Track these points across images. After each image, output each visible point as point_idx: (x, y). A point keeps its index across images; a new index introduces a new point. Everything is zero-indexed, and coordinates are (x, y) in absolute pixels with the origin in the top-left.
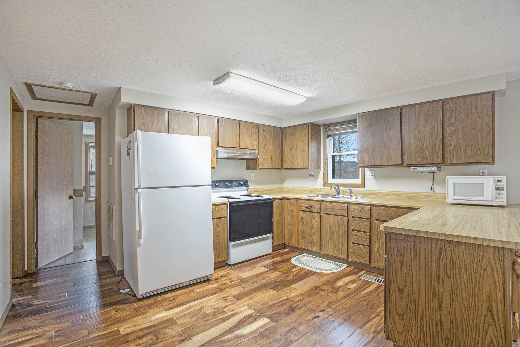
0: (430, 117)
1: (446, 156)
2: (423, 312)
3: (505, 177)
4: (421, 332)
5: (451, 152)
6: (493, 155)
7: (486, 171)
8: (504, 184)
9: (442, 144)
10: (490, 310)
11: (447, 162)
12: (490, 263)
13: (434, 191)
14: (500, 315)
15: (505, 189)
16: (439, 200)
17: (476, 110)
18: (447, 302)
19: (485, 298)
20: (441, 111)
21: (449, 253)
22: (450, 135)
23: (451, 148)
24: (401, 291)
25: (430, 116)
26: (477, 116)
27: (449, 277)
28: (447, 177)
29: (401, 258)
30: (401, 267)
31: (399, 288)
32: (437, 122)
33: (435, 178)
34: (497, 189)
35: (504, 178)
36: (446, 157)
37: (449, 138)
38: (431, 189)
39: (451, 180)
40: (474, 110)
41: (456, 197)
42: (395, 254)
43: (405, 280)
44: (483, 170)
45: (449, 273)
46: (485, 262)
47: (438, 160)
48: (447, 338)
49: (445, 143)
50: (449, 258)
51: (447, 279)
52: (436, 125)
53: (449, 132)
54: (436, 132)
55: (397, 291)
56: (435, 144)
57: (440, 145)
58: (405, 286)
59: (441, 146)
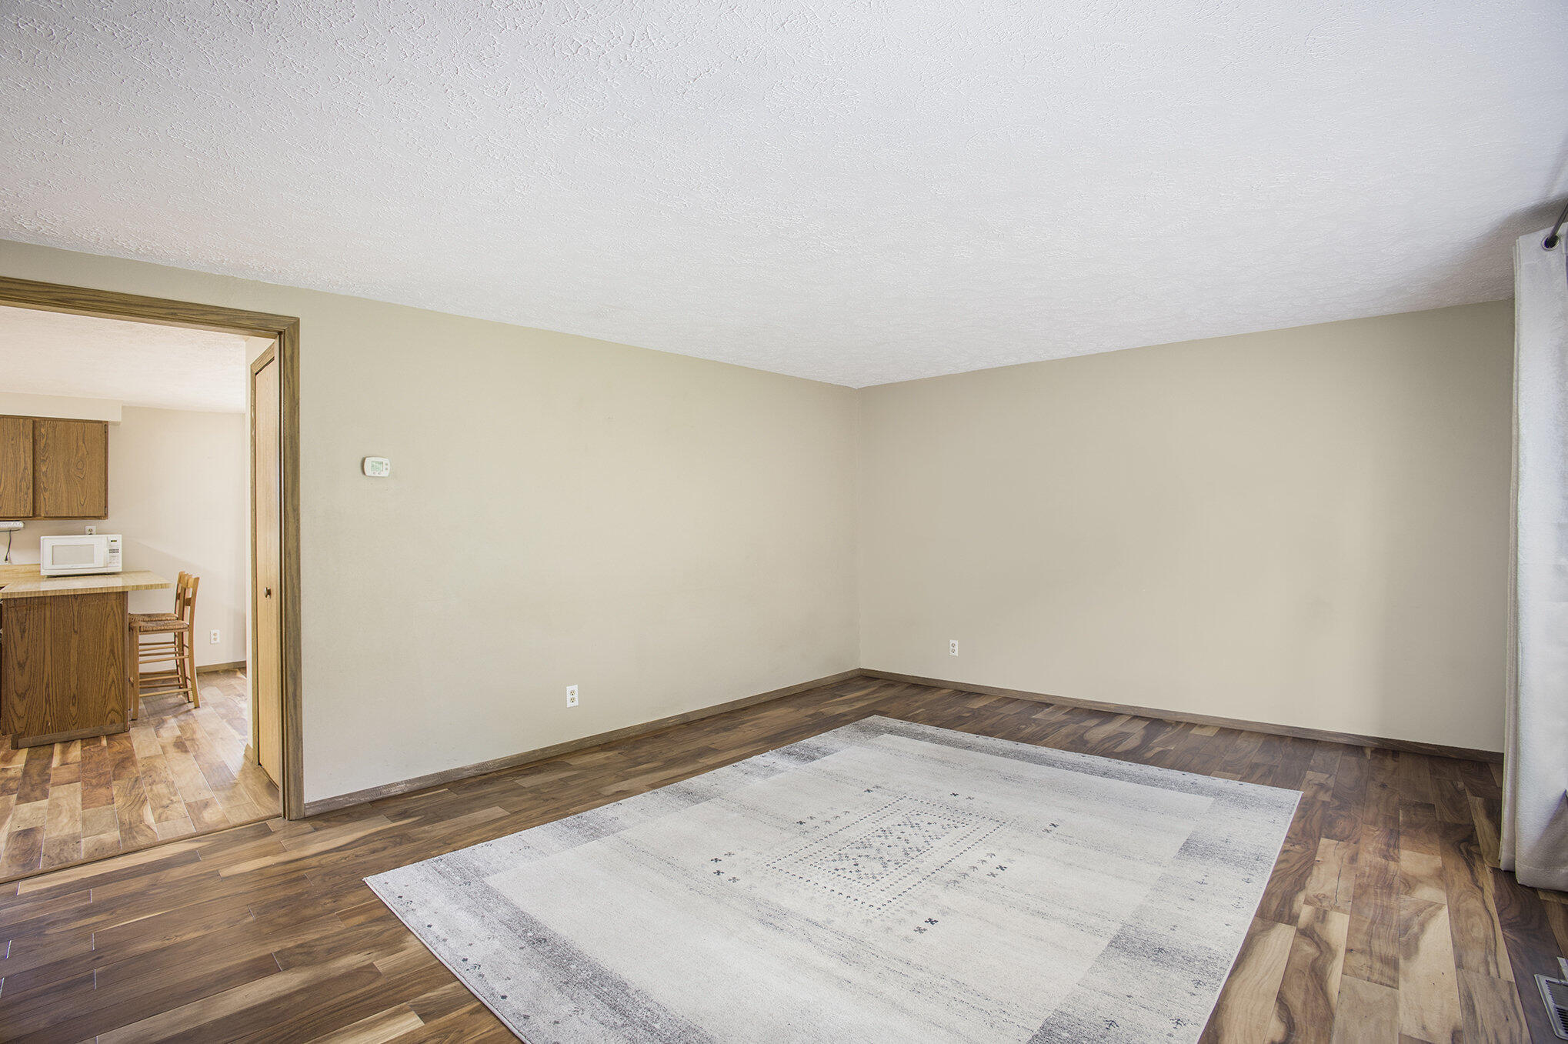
0: (13, 442)
1: (38, 505)
2: (48, 680)
3: (121, 536)
4: (46, 704)
5: (47, 500)
6: (106, 507)
7: (94, 528)
8: (119, 545)
9: (32, 487)
10: (112, 651)
11: (40, 515)
12: (112, 609)
13: (10, 562)
14: (120, 653)
15: (120, 551)
16: (20, 575)
17: (84, 443)
18: (74, 658)
19: (108, 640)
20: (31, 435)
21: (76, 609)
22: (45, 474)
23: (47, 495)
24: (21, 666)
25: (12, 440)
26: (86, 453)
27: (76, 632)
28: (42, 538)
29: (22, 627)
30: (22, 637)
31: (19, 663)
32: (24, 452)
33: (12, 540)
34: (112, 551)
35: (119, 537)
36: (38, 508)
37: (44, 479)
38: (6, 560)
39: (48, 542)
40: (81, 443)
41: (55, 567)
42: (14, 623)
43: (27, 652)
44: (90, 527)
45: (76, 629)
46: (109, 608)
47: (25, 511)
48: (74, 696)
49: (37, 487)
50: (76, 614)
51: (74, 636)
52: (22, 456)
53: (44, 469)
54: (22, 468)
55: (16, 668)
56: (21, 486)
57: (28, 489)
58: (27, 659)
59: (31, 490)
